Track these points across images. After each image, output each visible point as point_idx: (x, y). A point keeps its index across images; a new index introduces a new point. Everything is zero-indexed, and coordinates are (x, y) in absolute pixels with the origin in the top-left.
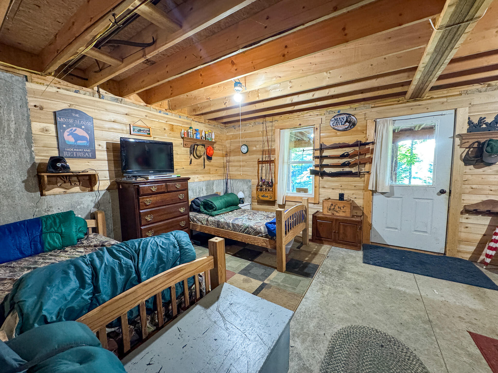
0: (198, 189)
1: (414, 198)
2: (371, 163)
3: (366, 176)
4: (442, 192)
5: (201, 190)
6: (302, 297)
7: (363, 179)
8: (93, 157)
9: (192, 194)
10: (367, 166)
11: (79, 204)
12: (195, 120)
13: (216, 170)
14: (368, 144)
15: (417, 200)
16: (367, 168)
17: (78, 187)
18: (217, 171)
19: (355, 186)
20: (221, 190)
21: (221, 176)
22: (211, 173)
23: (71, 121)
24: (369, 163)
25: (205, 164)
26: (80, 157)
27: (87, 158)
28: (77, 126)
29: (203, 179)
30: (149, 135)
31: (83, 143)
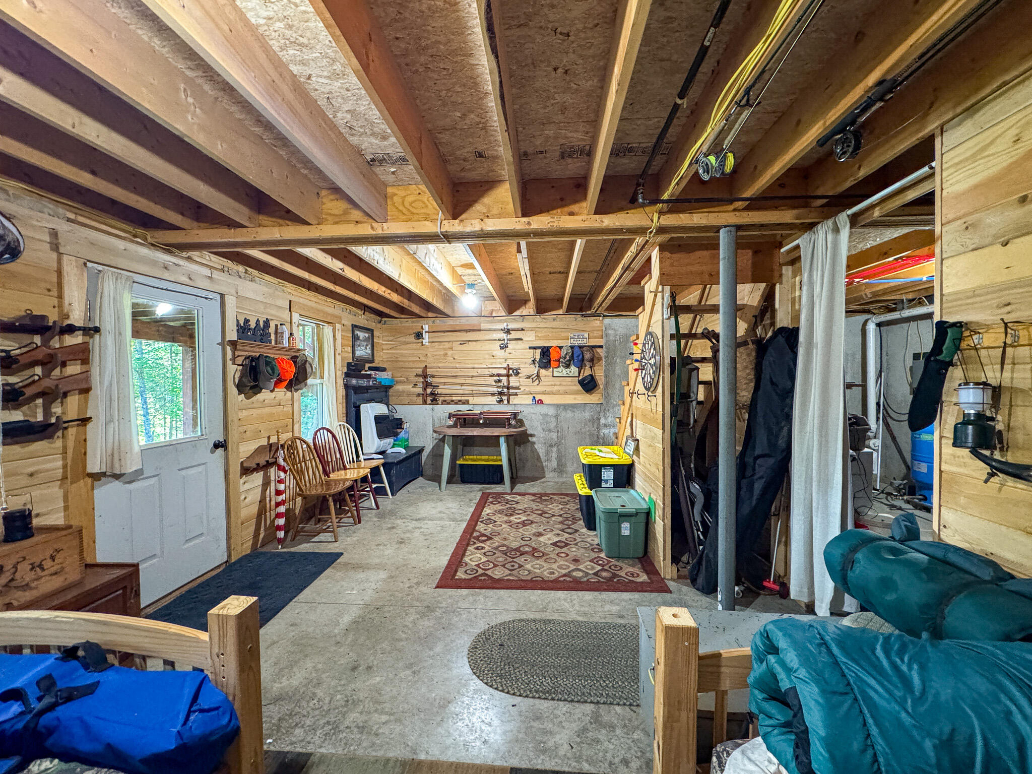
1: (179, 470)
2: (86, 391)
3: (72, 432)
4: (217, 446)
7: (58, 443)
10: (73, 401)
14: (71, 329)
15: (183, 473)
16: (71, 407)
19: (31, 475)
24: (77, 392)
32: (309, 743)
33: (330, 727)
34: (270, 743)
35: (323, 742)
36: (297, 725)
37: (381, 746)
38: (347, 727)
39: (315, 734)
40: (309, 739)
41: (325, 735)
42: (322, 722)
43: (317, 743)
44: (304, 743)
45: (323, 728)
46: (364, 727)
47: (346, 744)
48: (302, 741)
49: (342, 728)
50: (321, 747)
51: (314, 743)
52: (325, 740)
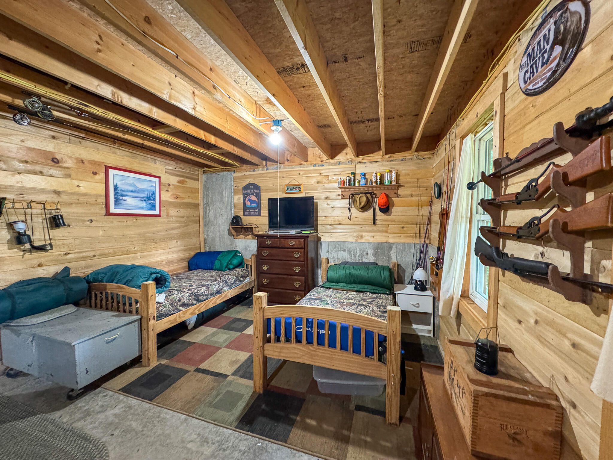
0: (358, 252)
5: (365, 254)
6: (187, 414)
8: (260, 215)
9: (349, 257)
11: (249, 247)
12: (364, 161)
13: (403, 227)
17: (251, 236)
18: (405, 229)
20: (409, 260)
21: (412, 237)
22: (389, 231)
23: (249, 191)
25: (377, 218)
26: (252, 215)
27: (256, 215)
28: (252, 195)
29: (371, 240)
30: (300, 192)
31: (254, 205)
32: (237, 438)
33: (223, 446)
34: (259, 443)
35: (229, 437)
36: (244, 453)
37: (200, 427)
38: (214, 444)
39: (233, 443)
40: (237, 441)
41: (227, 441)
42: (227, 452)
43: (232, 437)
44: (240, 438)
45: (228, 447)
46: (205, 441)
47: (217, 433)
48: (240, 440)
49: (217, 444)
50: (231, 434)
51: (234, 437)
52: (228, 438)
